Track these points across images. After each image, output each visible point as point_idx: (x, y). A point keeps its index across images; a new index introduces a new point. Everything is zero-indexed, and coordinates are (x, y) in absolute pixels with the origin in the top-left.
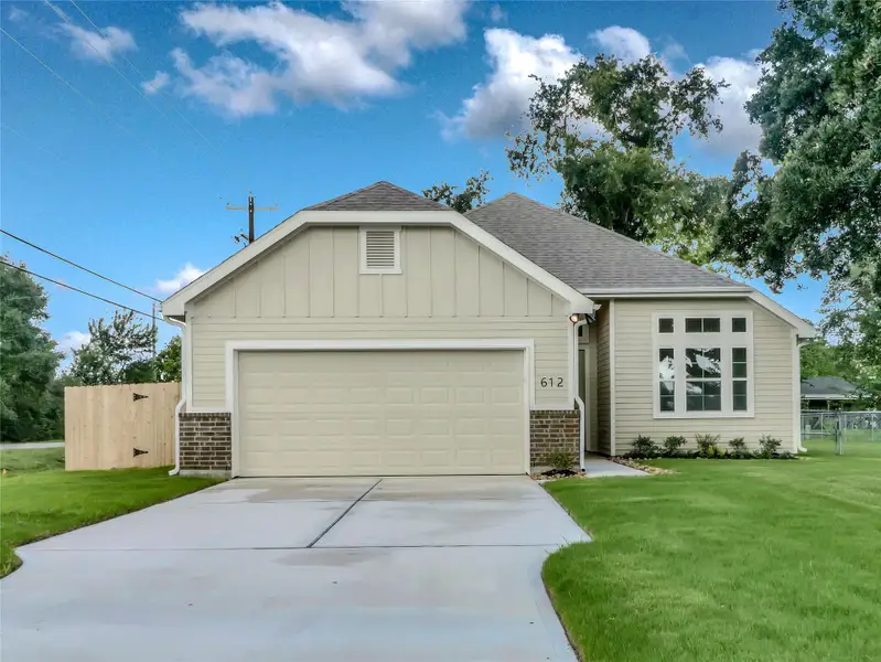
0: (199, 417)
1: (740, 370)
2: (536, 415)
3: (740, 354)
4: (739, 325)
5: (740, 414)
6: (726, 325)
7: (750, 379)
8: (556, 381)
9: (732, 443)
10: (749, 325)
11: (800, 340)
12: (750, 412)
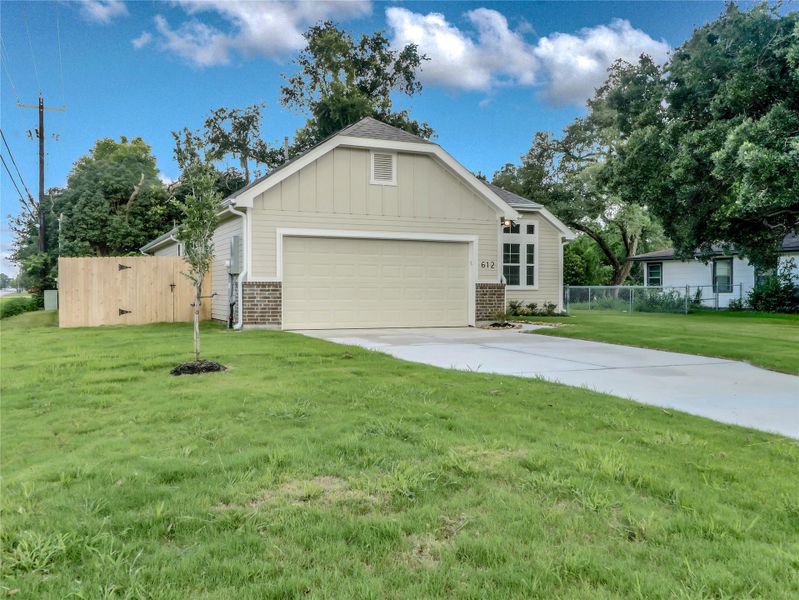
0: (259, 285)
1: (530, 259)
2: (480, 287)
3: (530, 248)
4: (531, 229)
5: (530, 287)
6: (523, 229)
7: (536, 265)
8: (490, 264)
9: (529, 307)
10: (536, 230)
11: (564, 240)
12: (536, 286)
